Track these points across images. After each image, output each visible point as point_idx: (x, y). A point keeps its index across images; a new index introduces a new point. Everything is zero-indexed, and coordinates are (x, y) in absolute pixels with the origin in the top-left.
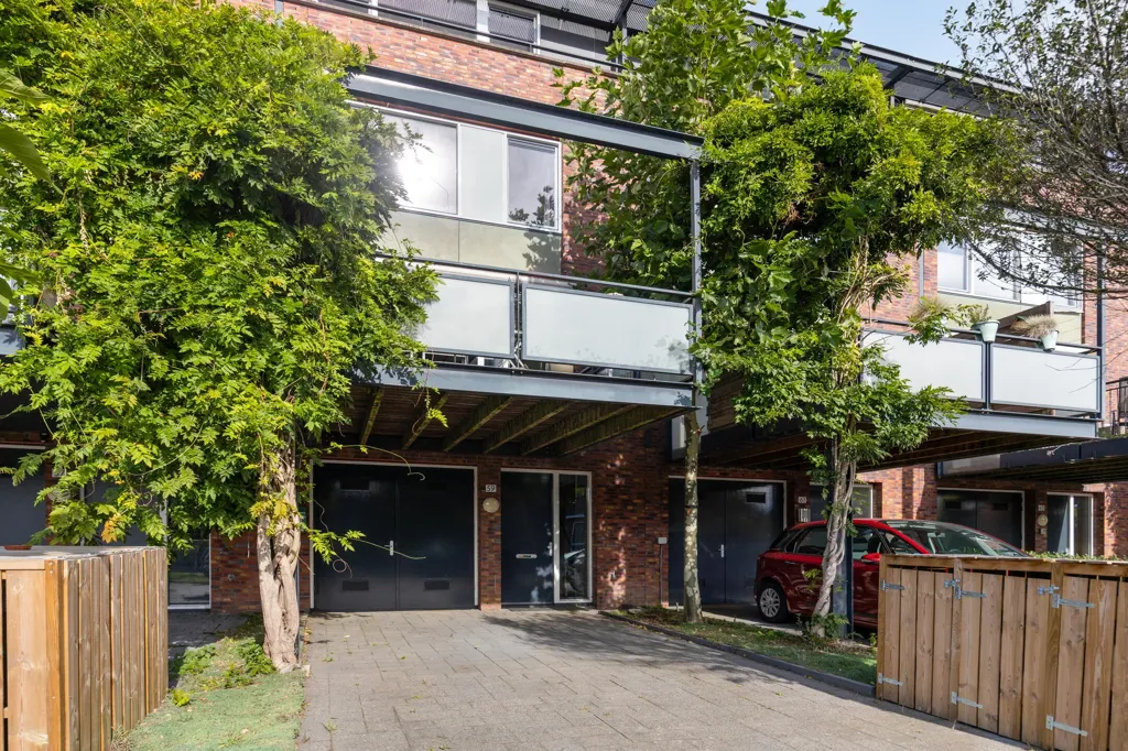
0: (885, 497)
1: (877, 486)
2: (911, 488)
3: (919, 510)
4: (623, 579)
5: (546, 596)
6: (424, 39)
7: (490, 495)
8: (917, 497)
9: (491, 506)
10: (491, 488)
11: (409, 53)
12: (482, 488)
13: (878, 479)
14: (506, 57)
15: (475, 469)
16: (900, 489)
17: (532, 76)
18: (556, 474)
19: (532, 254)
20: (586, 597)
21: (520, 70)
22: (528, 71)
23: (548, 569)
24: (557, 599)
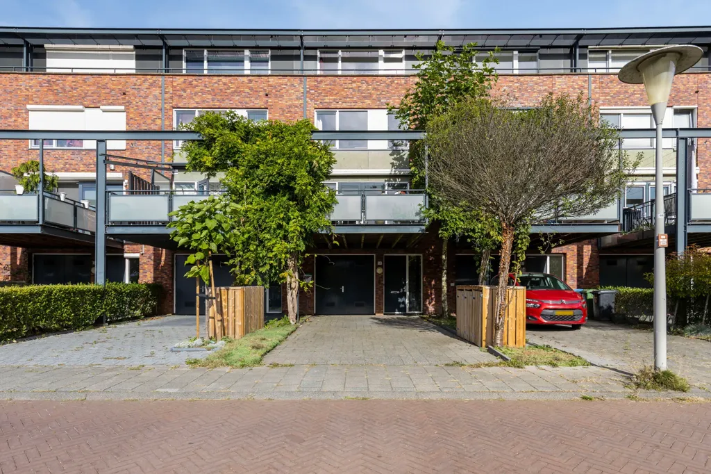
0: (568, 260)
1: (565, 255)
2: (583, 255)
3: (588, 266)
4: (434, 303)
5: (403, 310)
6: (355, 78)
7: (380, 266)
8: (586, 260)
9: (380, 271)
10: (380, 263)
11: (350, 86)
12: (377, 263)
13: (564, 251)
14: (386, 78)
15: (375, 255)
16: (576, 256)
17: (397, 83)
18: (407, 255)
19: (395, 162)
20: (420, 311)
21: (393, 82)
22: (396, 82)
23: (403, 299)
24: (407, 312)
